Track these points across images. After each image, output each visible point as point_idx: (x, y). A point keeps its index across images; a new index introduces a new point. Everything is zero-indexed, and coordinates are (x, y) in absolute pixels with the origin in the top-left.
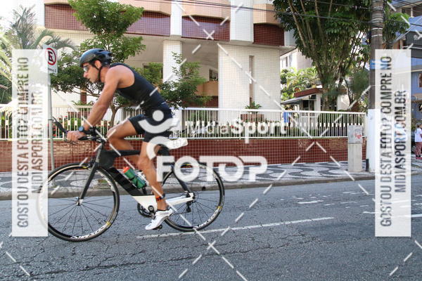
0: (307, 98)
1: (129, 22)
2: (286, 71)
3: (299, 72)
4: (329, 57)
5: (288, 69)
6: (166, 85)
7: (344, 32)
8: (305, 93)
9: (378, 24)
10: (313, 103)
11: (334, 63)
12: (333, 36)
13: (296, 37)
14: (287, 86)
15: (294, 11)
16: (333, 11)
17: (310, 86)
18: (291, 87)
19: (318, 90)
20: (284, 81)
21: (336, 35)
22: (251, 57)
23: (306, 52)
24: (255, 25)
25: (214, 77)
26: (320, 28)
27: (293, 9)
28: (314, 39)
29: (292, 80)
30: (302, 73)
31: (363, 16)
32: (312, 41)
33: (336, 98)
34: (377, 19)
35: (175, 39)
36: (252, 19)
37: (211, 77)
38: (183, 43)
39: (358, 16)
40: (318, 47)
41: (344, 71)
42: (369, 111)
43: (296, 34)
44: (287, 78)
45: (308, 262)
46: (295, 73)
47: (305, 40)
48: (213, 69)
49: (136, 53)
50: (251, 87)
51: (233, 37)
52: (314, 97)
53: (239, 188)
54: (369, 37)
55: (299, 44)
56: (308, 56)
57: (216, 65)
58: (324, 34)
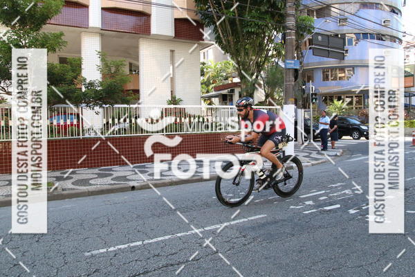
0: (225, 92)
1: (48, 16)
2: (204, 64)
3: (216, 65)
4: (247, 53)
5: (205, 61)
6: (91, 84)
7: (260, 31)
8: (224, 87)
9: (291, 27)
10: (232, 96)
11: (251, 59)
12: (250, 33)
13: (216, 33)
14: (205, 78)
15: (214, 8)
16: (250, 11)
17: (226, 79)
18: (208, 79)
19: (236, 85)
20: (203, 74)
21: (253, 33)
22: (172, 51)
23: (226, 48)
24: (175, 19)
25: (134, 69)
26: (238, 26)
27: (213, 6)
28: (233, 35)
29: (210, 73)
30: (219, 66)
31: (276, 17)
32: (230, 38)
33: (253, 93)
34: (291, 22)
35: (94, 31)
36: (173, 14)
37: (131, 70)
38: (102, 35)
39: (273, 16)
40: (236, 43)
41: (259, 67)
42: (285, 106)
43: (216, 30)
44: (205, 70)
45: (256, 265)
46: (213, 66)
47: (224, 37)
48: (134, 62)
49: (57, 50)
50: (172, 80)
51: (154, 30)
52: (232, 91)
53: (168, 186)
54: (284, 38)
55: (219, 40)
56: (227, 51)
57: (137, 58)
58: (243, 32)
